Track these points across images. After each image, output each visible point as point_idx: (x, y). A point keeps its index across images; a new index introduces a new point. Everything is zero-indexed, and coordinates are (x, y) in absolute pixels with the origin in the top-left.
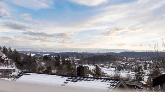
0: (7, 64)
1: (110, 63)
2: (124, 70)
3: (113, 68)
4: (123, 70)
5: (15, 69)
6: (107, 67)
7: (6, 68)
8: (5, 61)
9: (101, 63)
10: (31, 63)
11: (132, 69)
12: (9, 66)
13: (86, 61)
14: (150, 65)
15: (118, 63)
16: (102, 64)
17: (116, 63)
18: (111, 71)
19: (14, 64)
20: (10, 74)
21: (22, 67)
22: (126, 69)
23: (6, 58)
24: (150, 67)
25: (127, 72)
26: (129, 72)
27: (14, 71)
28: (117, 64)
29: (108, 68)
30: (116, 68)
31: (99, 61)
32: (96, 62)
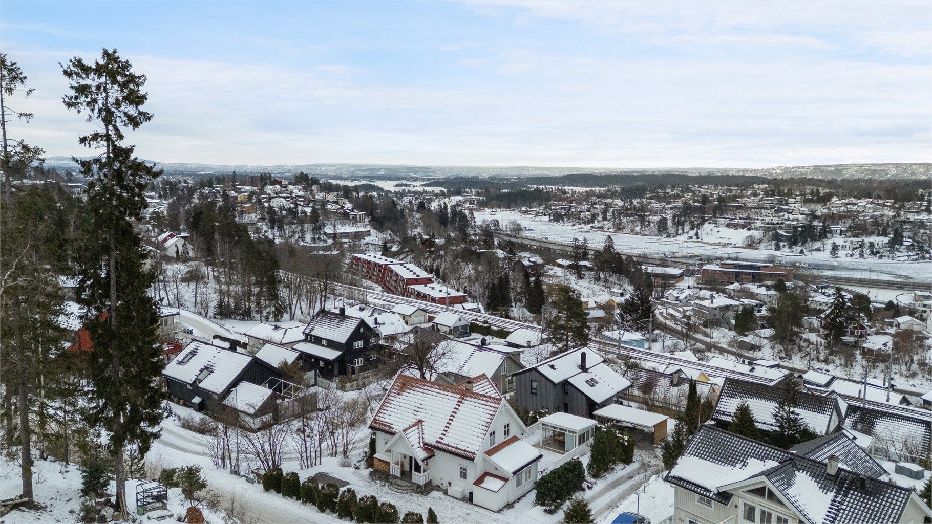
0: (355, 221)
1: (539, 206)
2: (566, 220)
3: (545, 215)
4: (563, 220)
5: (369, 231)
6: (534, 213)
7: (354, 229)
8: (351, 216)
9: (523, 206)
10: (397, 219)
11: (579, 218)
12: (359, 225)
13: (494, 202)
14: (613, 212)
15: (555, 206)
16: (524, 209)
17: (551, 205)
18: (540, 223)
19: (367, 220)
20: (362, 241)
21: (382, 227)
22: (569, 219)
23: (352, 211)
24: (613, 215)
25: (571, 224)
26: (574, 225)
27: (368, 234)
28: (553, 207)
29: (537, 215)
30: (549, 215)
31: (518, 202)
32: (512, 205)
